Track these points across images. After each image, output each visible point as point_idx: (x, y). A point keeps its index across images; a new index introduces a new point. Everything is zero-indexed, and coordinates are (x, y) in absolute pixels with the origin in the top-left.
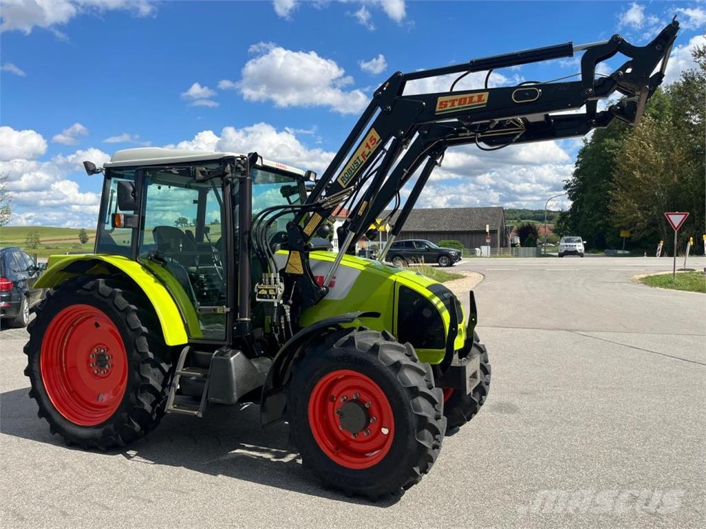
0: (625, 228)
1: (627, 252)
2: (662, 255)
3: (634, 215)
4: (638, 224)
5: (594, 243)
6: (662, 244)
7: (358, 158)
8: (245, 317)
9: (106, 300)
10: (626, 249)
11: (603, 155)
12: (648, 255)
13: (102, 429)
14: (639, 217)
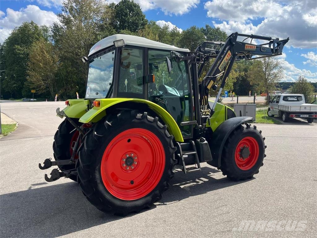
0: (34, 89)
1: (35, 100)
2: (57, 100)
3: (40, 82)
4: (42, 87)
5: (11, 95)
6: (57, 96)
7: (225, 60)
8: (200, 125)
9: (152, 124)
10: (34, 98)
11: (15, 53)
12: (48, 101)
13: (151, 196)
14: (42, 84)
